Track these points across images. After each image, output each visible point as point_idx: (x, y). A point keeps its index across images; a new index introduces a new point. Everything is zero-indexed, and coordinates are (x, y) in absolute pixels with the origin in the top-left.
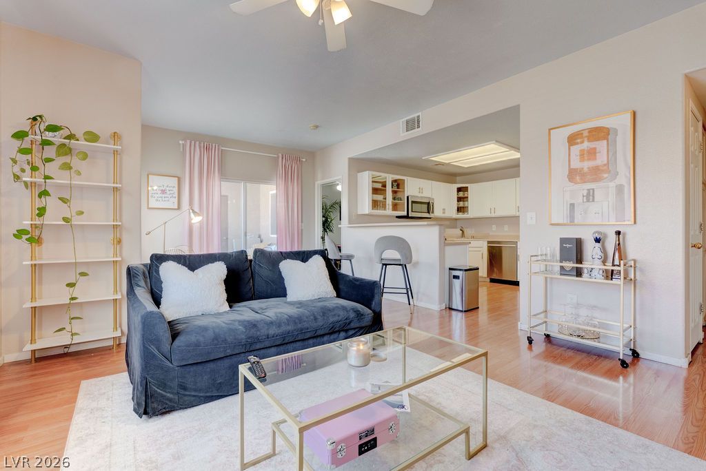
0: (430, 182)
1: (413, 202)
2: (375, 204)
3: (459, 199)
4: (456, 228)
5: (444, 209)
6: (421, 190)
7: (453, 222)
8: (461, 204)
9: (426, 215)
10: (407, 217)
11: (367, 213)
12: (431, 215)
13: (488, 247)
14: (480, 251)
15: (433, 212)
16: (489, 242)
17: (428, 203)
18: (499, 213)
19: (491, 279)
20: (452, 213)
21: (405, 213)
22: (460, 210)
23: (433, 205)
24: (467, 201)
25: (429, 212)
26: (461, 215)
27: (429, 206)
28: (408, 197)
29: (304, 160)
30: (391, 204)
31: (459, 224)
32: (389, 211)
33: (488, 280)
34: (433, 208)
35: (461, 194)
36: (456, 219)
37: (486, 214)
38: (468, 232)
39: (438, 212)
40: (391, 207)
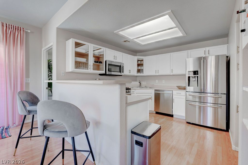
0: (122, 53)
1: (109, 64)
2: (78, 65)
3: (138, 65)
4: (136, 81)
5: (130, 70)
6: (115, 57)
7: (134, 78)
8: (140, 68)
9: (119, 74)
10: (105, 74)
11: (71, 71)
12: (122, 74)
13: (155, 93)
14: (150, 95)
15: (123, 72)
16: (156, 90)
17: (120, 66)
18: (160, 73)
19: (156, 112)
20: (134, 72)
21: (104, 72)
22: (139, 71)
23: (123, 68)
24: (143, 66)
25: (120, 72)
26: (139, 74)
27: (120, 68)
28: (106, 61)
29: (29, 31)
30: (92, 64)
31: (138, 79)
32: (90, 70)
33: (155, 112)
34: (123, 70)
35: (139, 62)
36: (137, 76)
37: (153, 73)
38: (143, 83)
39: (126, 72)
40: (92, 67)
